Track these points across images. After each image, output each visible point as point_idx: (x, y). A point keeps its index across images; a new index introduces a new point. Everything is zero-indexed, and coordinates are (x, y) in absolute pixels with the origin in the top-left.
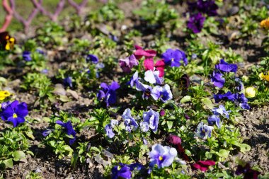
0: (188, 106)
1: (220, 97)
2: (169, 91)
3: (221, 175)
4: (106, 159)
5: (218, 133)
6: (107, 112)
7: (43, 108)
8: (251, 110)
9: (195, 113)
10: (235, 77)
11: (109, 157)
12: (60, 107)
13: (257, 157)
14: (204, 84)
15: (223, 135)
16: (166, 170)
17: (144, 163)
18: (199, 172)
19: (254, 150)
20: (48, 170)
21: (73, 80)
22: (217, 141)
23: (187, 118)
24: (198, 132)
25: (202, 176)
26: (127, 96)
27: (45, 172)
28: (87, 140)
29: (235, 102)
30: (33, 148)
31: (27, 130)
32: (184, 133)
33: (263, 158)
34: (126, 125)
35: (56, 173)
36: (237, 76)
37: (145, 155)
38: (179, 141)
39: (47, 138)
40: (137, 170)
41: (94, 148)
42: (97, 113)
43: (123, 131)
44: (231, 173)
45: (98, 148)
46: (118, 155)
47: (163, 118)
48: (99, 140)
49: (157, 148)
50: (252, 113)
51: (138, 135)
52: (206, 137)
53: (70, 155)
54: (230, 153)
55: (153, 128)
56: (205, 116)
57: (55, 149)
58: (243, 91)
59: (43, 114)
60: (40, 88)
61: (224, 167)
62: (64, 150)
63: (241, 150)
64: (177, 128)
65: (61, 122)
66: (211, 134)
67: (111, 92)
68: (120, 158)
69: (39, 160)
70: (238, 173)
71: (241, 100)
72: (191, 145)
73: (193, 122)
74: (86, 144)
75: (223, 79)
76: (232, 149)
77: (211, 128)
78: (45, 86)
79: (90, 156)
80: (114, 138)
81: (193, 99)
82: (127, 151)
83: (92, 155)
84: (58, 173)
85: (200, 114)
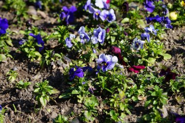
0: (127, 26)
1: (151, 19)
2: (113, 15)
3: (149, 76)
4: (65, 62)
5: (148, 46)
6: (67, 29)
7: (20, 24)
8: (173, 29)
9: (132, 31)
10: (163, 5)
11: (67, 61)
12: (32, 23)
13: (175, 63)
14: (139, 10)
15: (151, 47)
16: (109, 72)
17: (93, 66)
18: (133, 73)
19: (173, 58)
20: (23, 69)
21: (42, 4)
22: (147, 51)
23: (125, 35)
24: (134, 45)
25: (135, 76)
26: (82, 17)
27: (20, 71)
28: (52, 49)
29: (162, 23)
30: (12, 53)
31: (7, 39)
32: (123, 46)
33: (180, 64)
34: (81, 38)
35: (29, 71)
36: (164, 3)
37: (94, 61)
38: (120, 51)
39: (23, 46)
41: (57, 54)
42: (60, 29)
43: (79, 43)
44: (156, 75)
45: (60, 54)
46: (75, 60)
47: (108, 34)
48: (61, 49)
49: (102, 57)
50: (174, 31)
51: (89, 46)
52: (139, 49)
53: (39, 59)
54: (156, 61)
55: (100, 41)
56: (139, 33)
57: (28, 54)
58: (168, 15)
59: (20, 28)
60: (18, 8)
61: (151, 70)
62: (35, 55)
63: (164, 59)
64: (118, 42)
65: (33, 34)
66: (143, 46)
67: (71, 13)
68: (76, 62)
69: (16, 61)
70: (161, 75)
71: (166, 22)
72: (128, 54)
73: (130, 37)
74: (51, 51)
75: (154, 6)
76: (157, 57)
77: (143, 42)
78: (21, 7)
79: (54, 60)
80: (72, 47)
81: (131, 20)
82: (81, 57)
83: (55, 59)
84: (30, 71)
85: (135, 32)
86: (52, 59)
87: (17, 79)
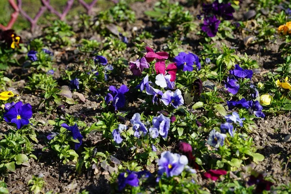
0: (200, 113)
1: (234, 104)
2: (180, 96)
3: (232, 185)
4: (113, 165)
5: (231, 141)
6: (115, 117)
7: (48, 110)
8: (265, 119)
9: (207, 121)
10: (250, 84)
11: (115, 163)
12: (66, 110)
13: (270, 167)
14: (217, 90)
15: (235, 143)
16: (176, 178)
17: (153, 171)
18: (210, 181)
19: (267, 160)
20: (51, 175)
21: (81, 82)
22: (229, 150)
23: (198, 125)
24: (210, 140)
25: (213, 185)
26: (136, 100)
27: (48, 177)
28: (93, 145)
29: (250, 110)
30: (37, 152)
31: (31, 133)
32: (195, 141)
33: (277, 169)
34: (134, 130)
35: (60, 178)
36: (252, 82)
37: (154, 162)
38: (190, 148)
39: (52, 141)
40: (145, 178)
41: (100, 154)
42: (105, 117)
43: (132, 137)
44: (243, 183)
45: (105, 153)
46: (126, 161)
47: (173, 124)
48: (106, 145)
49: (166, 156)
50: (266, 122)
51: (147, 141)
52: (218, 146)
53: (75, 160)
54: (243, 163)
55: (163, 134)
56: (217, 123)
57: (60, 153)
58: (258, 99)
59: (48, 117)
60: (46, 89)
61: (235, 176)
62: (69, 155)
63: (254, 160)
64: (187, 136)
65: (66, 125)
66: (224, 142)
67: (120, 95)
68: (127, 164)
69: (42, 164)
70: (250, 183)
71: (255, 108)
72: (202, 153)
73: (205, 129)
74: (92, 149)
75: (238, 85)
76: (244, 158)
77: (224, 136)
78: (51, 87)
79: (96, 162)
80: (122, 143)
81: (206, 105)
82: (135, 157)
83: (98, 161)
84: (62, 178)
85: (212, 121)
86: (94, 160)
87: (44, 189)
